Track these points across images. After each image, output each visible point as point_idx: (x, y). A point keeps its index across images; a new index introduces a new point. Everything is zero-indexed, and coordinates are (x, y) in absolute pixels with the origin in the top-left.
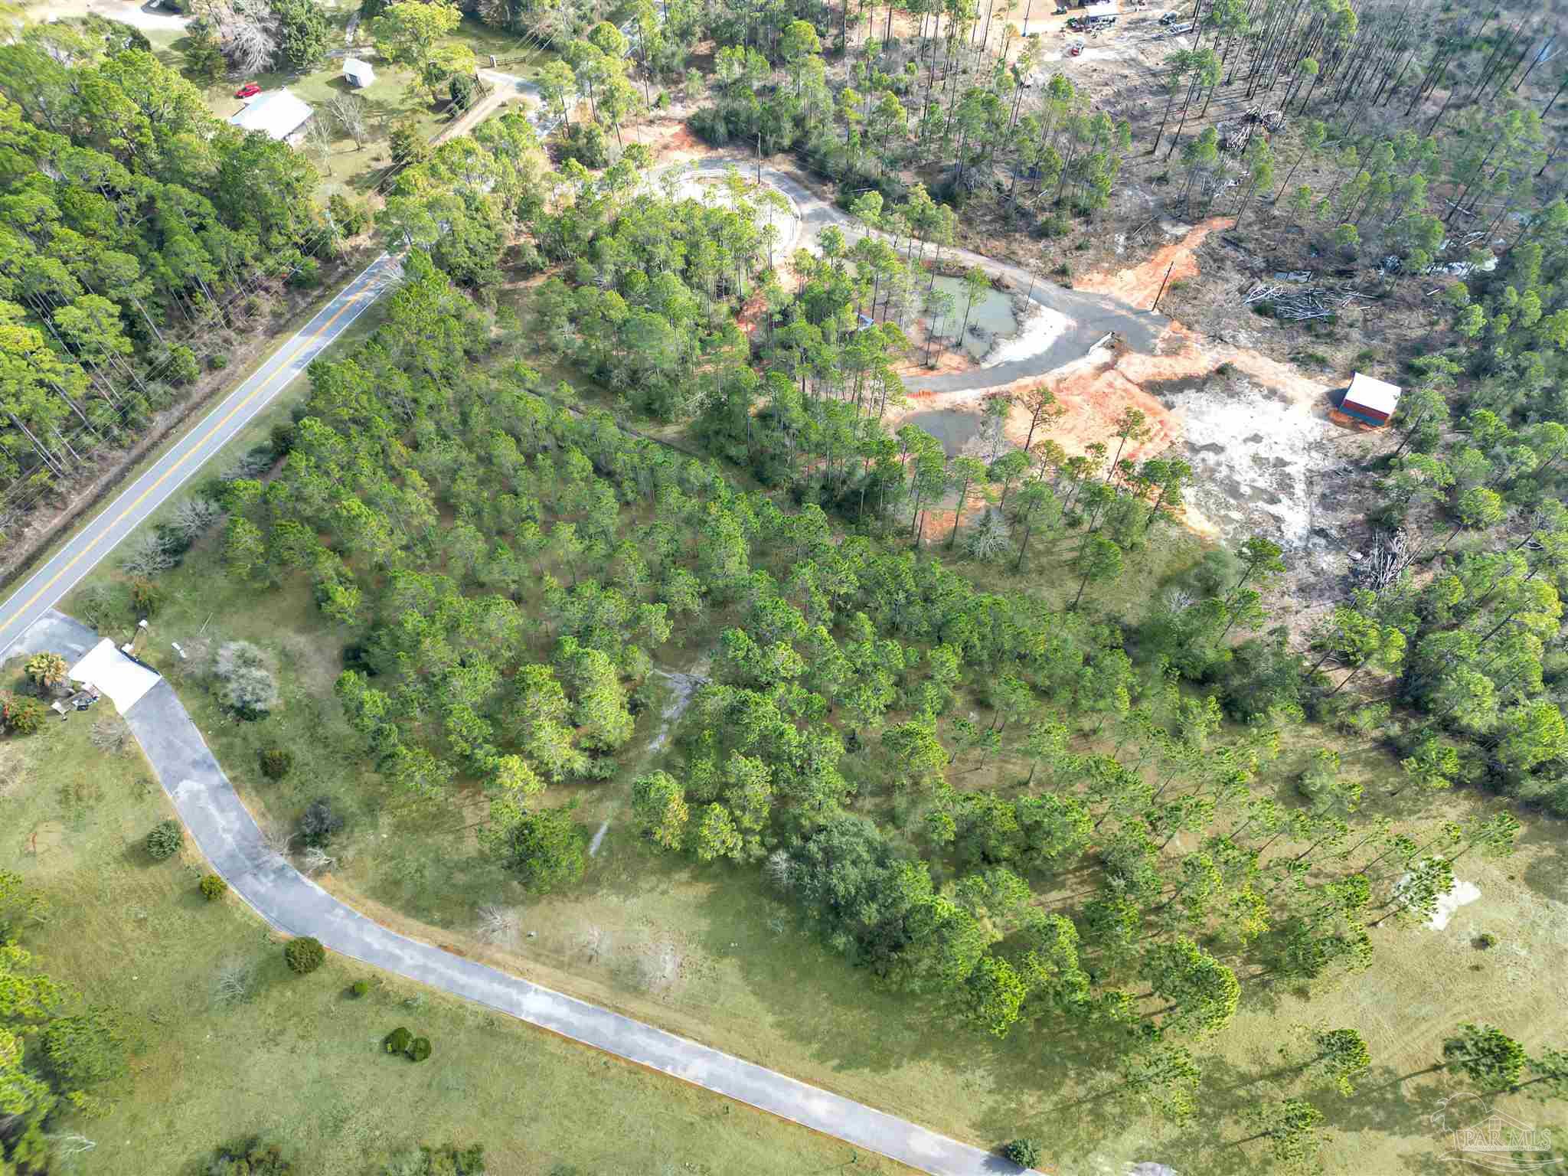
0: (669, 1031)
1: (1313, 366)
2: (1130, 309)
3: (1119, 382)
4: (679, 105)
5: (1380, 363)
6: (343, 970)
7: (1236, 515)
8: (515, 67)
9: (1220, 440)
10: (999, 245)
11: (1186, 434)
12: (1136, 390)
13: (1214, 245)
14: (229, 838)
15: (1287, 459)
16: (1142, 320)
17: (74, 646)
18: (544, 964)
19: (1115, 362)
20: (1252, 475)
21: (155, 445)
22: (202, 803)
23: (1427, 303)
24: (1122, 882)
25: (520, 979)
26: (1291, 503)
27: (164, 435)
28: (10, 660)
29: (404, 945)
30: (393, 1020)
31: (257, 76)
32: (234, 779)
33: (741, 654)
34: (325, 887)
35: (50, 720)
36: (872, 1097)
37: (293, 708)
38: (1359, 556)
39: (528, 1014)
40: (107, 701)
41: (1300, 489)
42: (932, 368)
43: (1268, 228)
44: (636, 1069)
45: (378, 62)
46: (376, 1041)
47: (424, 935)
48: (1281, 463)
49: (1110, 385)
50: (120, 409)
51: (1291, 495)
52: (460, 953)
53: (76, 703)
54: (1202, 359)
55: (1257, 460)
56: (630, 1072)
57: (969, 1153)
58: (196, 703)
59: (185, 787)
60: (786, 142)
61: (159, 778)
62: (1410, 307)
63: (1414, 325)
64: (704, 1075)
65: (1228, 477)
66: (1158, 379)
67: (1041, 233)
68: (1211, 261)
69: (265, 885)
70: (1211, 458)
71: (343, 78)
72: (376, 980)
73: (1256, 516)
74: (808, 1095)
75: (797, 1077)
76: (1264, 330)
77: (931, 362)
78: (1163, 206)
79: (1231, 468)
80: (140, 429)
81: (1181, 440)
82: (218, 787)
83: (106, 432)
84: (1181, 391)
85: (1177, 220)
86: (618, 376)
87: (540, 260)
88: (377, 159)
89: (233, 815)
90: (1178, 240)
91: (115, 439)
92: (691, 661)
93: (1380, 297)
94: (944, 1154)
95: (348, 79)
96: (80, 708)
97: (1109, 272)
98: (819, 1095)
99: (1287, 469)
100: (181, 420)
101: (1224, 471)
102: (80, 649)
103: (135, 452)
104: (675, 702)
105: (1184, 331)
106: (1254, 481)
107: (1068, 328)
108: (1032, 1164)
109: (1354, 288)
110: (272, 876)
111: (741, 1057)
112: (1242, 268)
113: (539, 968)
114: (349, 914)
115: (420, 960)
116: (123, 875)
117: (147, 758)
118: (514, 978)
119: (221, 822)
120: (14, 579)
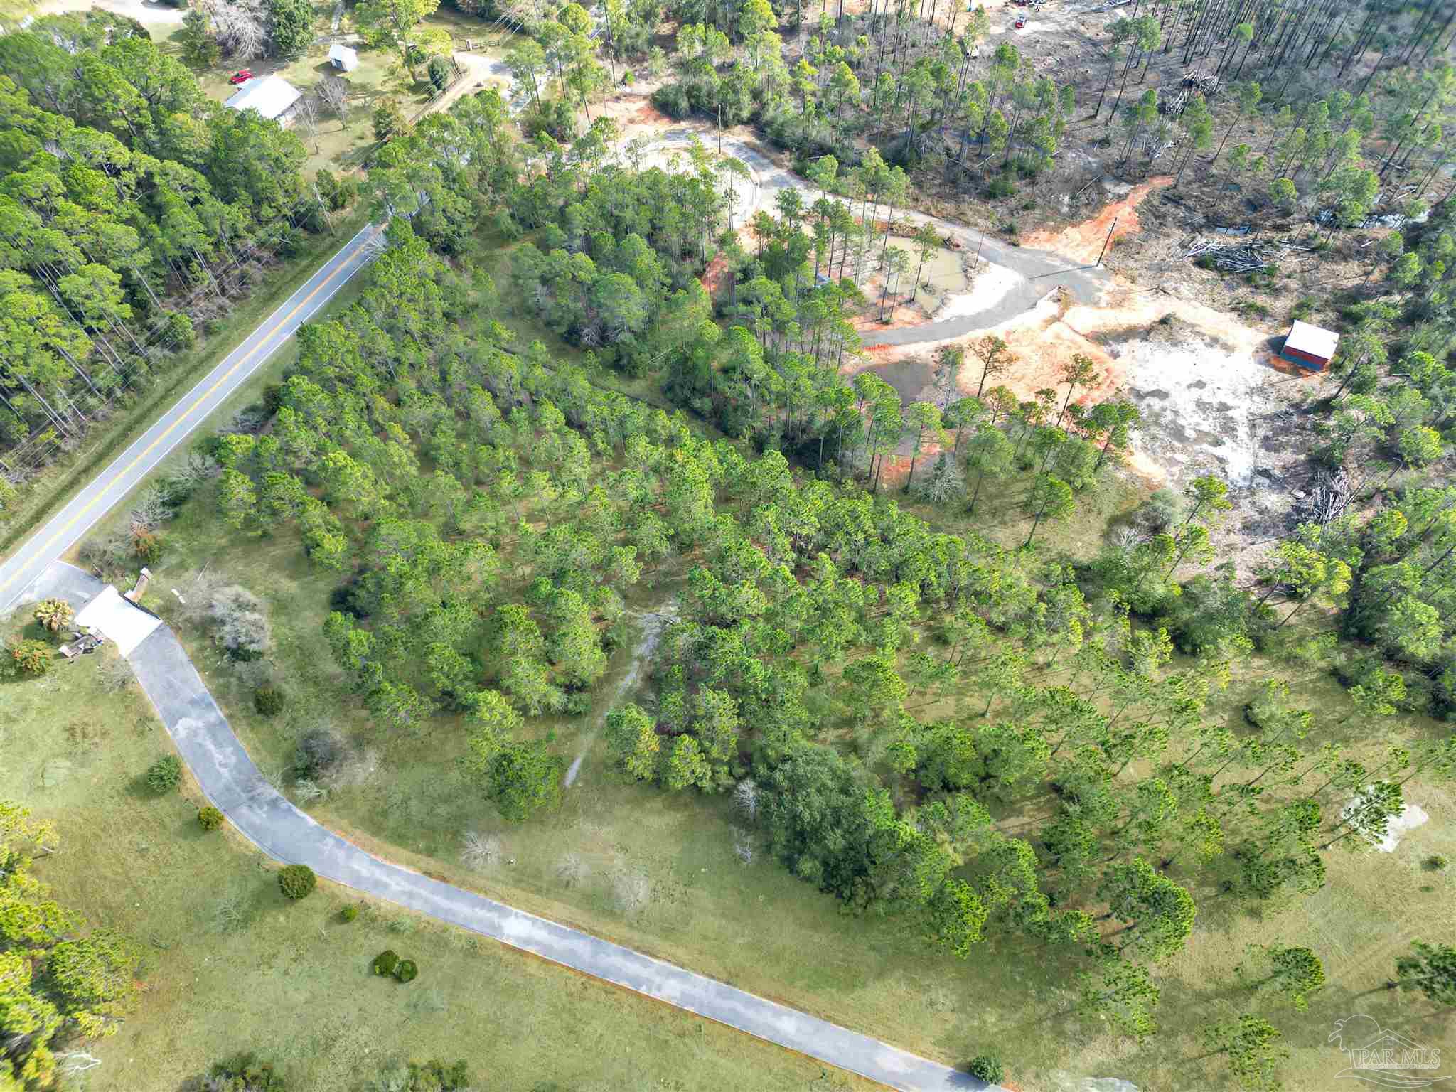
0: (644, 952)
1: (1253, 315)
2: (1075, 264)
3: (1068, 334)
4: (643, 83)
5: (1318, 311)
6: (334, 896)
7: (1180, 457)
8: (490, 50)
9: (1164, 386)
10: (950, 207)
11: (1131, 382)
12: (1082, 340)
13: (1156, 203)
14: (225, 772)
15: (1230, 403)
16: (1088, 275)
17: (80, 593)
18: (523, 890)
19: (1062, 315)
20: (1196, 419)
21: (155, 405)
22: (199, 740)
23: (1362, 254)
24: (1078, 808)
25: (501, 904)
26: (1234, 445)
27: (164, 397)
28: (20, 607)
29: (391, 872)
30: (382, 943)
31: (249, 63)
32: (230, 717)
33: (708, 593)
34: (315, 818)
35: (58, 663)
36: (840, 1017)
37: (284, 651)
38: (1302, 494)
39: (509, 937)
40: (112, 645)
41: (1243, 431)
42: (887, 323)
43: (1205, 186)
44: (611, 989)
45: (360, 48)
46: (365, 961)
47: (410, 863)
48: (1224, 407)
49: (1058, 337)
50: (122, 372)
51: (1235, 438)
52: (444, 879)
53: (82, 646)
54: (1145, 310)
55: (1202, 405)
56: (606, 992)
57: (933, 1068)
58: (195, 645)
59: (184, 726)
60: (745, 114)
61: (159, 716)
62: (1345, 258)
63: (1350, 274)
64: (678, 995)
65: (1173, 422)
66: (1104, 330)
67: (989, 195)
68: (1153, 218)
69: (260, 816)
70: (1156, 403)
71: (330, 63)
72: (364, 906)
73: (1201, 458)
74: (778, 1014)
75: (768, 997)
76: (1205, 281)
77: (886, 317)
78: (1105, 167)
79: (1176, 413)
80: (139, 390)
81: (1127, 387)
82: (214, 725)
83: (109, 393)
84: (1126, 340)
85: (1119, 179)
86: (589, 334)
87: (513, 228)
88: (361, 138)
89: (229, 750)
90: (1121, 198)
91: (118, 400)
92: (659, 602)
93: (1314, 250)
94: (909, 1071)
95: (334, 64)
96: (85, 651)
97: (1056, 230)
98: (790, 1015)
99: (1230, 413)
100: (179, 382)
101: (1169, 416)
102: (86, 596)
103: (137, 412)
104: (646, 640)
105: (1128, 284)
106: (1198, 424)
107: (1016, 284)
108: (995, 1079)
109: (1291, 241)
110: (266, 808)
111: (713, 977)
112: (1182, 224)
113: (518, 892)
114: (339, 843)
115: (407, 887)
116: (126, 807)
117: (148, 697)
118: (495, 903)
119: (218, 757)
120: (24, 531)
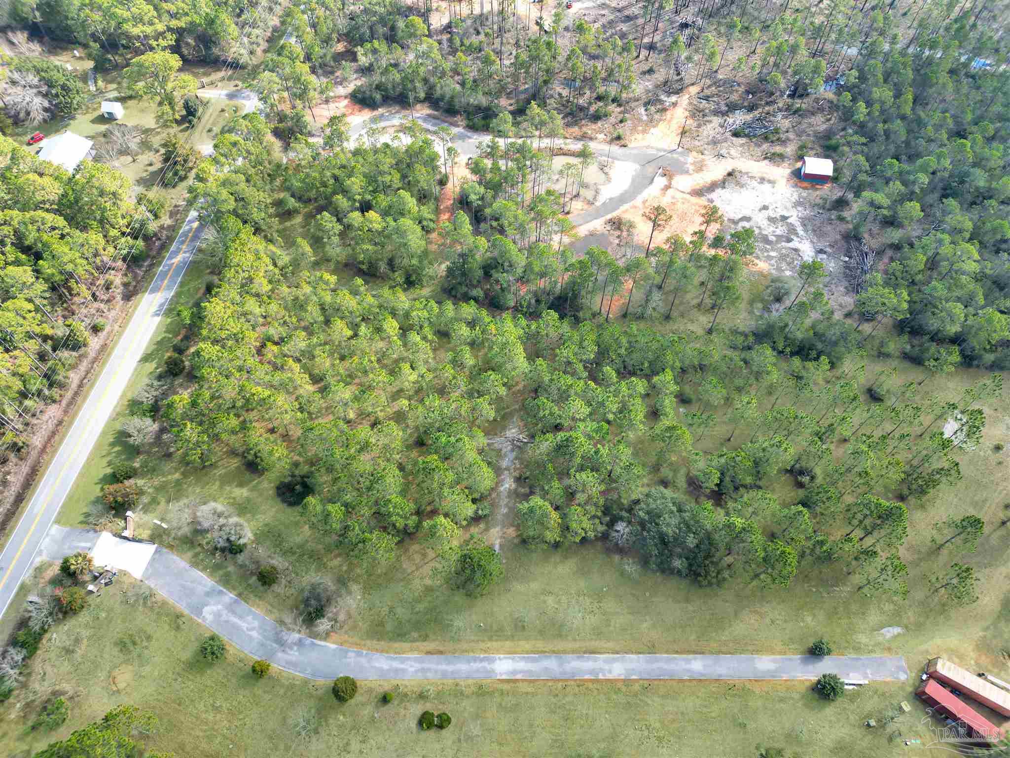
0: (591, 653)
1: (777, 159)
2: (665, 151)
3: (679, 195)
4: (340, 88)
5: (812, 149)
6: (370, 690)
7: (773, 254)
8: (220, 84)
9: (747, 213)
10: (575, 130)
11: (728, 214)
12: (688, 196)
13: (695, 103)
14: (254, 634)
15: (787, 215)
16: (675, 156)
17: (83, 544)
18: (497, 640)
19: (670, 184)
20: (772, 229)
21: (76, 394)
22: (224, 617)
23: (821, 110)
24: (808, 478)
25: (486, 655)
26: (799, 239)
27: (80, 386)
28: (36, 569)
29: (403, 661)
30: (417, 710)
31: (38, 128)
32: (240, 595)
33: (547, 412)
34: (334, 643)
35: (90, 599)
36: (724, 649)
37: (259, 538)
38: (847, 259)
39: (501, 674)
40: (124, 573)
41: (800, 230)
42: (568, 213)
43: (719, 86)
44: (581, 683)
45: (122, 100)
46: (413, 724)
47: (412, 650)
48: (784, 218)
49: (673, 198)
50: (45, 376)
51: (797, 234)
52: (441, 653)
53: (103, 581)
54: (716, 170)
55: (772, 220)
56: (578, 686)
57: (790, 659)
58: (190, 554)
59: (207, 611)
60: (422, 95)
61: (186, 612)
62: (813, 114)
63: (819, 123)
64: (623, 672)
65: (760, 233)
66: (698, 187)
67: (596, 118)
68: (697, 113)
69: (294, 655)
70: (746, 225)
71: (103, 116)
72: (395, 688)
73: (784, 251)
74: (688, 661)
75: (677, 652)
76: (742, 145)
77: (567, 209)
78: (657, 87)
79: (759, 228)
80: (62, 386)
81: (726, 219)
82: (231, 604)
83: (39, 393)
84: (713, 191)
85: (669, 94)
86: (383, 267)
87: (297, 205)
88: (151, 165)
89: (250, 618)
90: (675, 104)
91: (48, 398)
92: (504, 428)
93: (795, 112)
94: (778, 665)
95: (106, 116)
96: (106, 584)
97: (644, 132)
98: (695, 659)
99: (789, 221)
100: (87, 372)
101: (756, 230)
102: (88, 545)
103: (64, 403)
104: (505, 455)
105: (701, 157)
106: (774, 232)
107: (635, 170)
108: (829, 652)
109: (780, 110)
110: (295, 648)
111: (640, 653)
112: (716, 113)
113: (495, 644)
114: (359, 654)
115: (418, 666)
116: (190, 683)
117: (171, 601)
118: (482, 656)
119: (244, 625)
120: (14, 513)
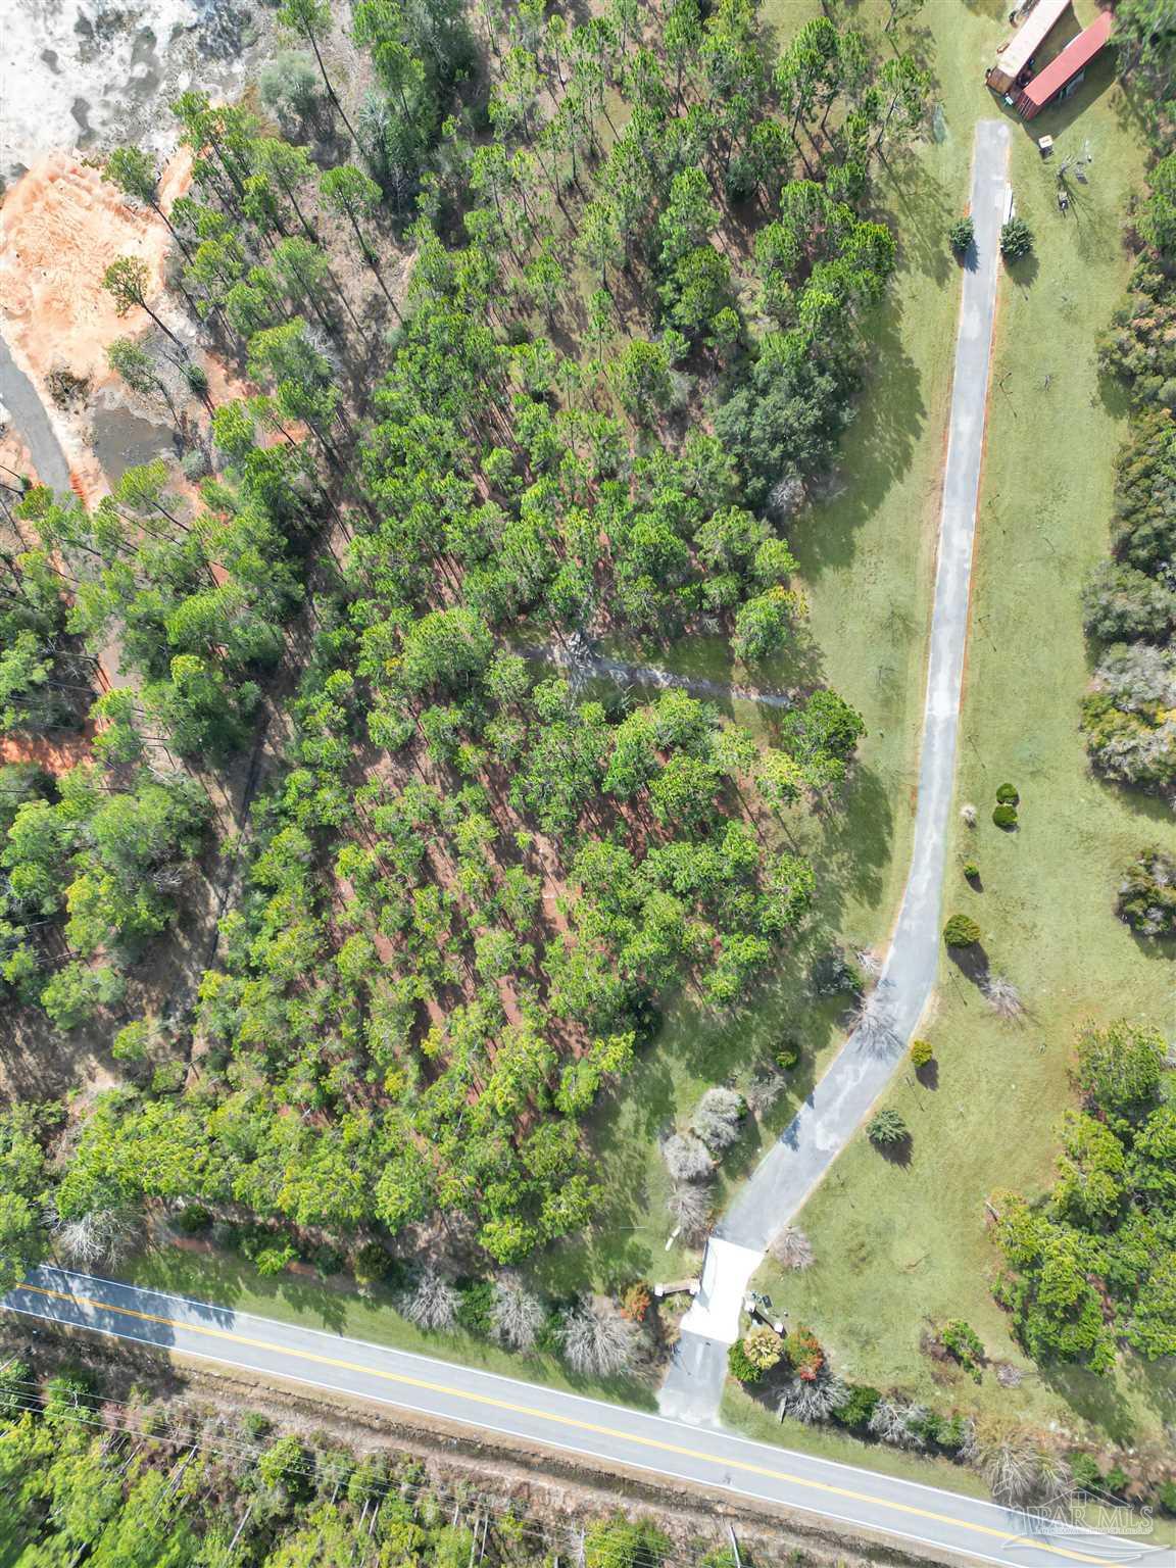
0: (935, 575)
6: (956, 896)
9: (63, 105)
11: (65, 147)
14: (863, 1070)
15: (75, 18)
17: (699, 1356)
20: (113, 62)
22: (836, 1117)
25: (924, 728)
26: (148, 15)
27: (387, 1431)
28: (731, 1422)
29: (921, 850)
30: (988, 830)
32: (802, 1098)
34: (887, 951)
36: (945, 379)
39: (953, 709)
40: (754, 1283)
44: (975, 595)
46: (1007, 837)
47: (907, 837)
48: (83, 27)
52: (914, 793)
55: (87, 55)
56: (979, 599)
57: (968, 288)
58: (729, 1184)
59: (824, 1142)
61: (821, 1176)
64: (965, 533)
65: (125, 91)
69: (899, 1009)
70: (95, 116)
72: (960, 860)
73: (180, 58)
74: (958, 435)
75: (945, 448)
79: (108, 89)
80: (390, 1464)
81: (76, 152)
82: (816, 1109)
89: (839, 1078)
91: (416, 1484)
94: (975, 309)
96: (767, 1306)
98: (956, 425)
100: (357, 1424)
101: (114, 97)
102: (701, 1347)
103: (421, 1451)
106: (122, 61)
110: (889, 1007)
111: (941, 504)
113: (909, 715)
114: (906, 914)
115: (930, 828)
116: (924, 1155)
117: (804, 1200)
118: (924, 734)
119: (850, 1085)
120: (631, 1483)
